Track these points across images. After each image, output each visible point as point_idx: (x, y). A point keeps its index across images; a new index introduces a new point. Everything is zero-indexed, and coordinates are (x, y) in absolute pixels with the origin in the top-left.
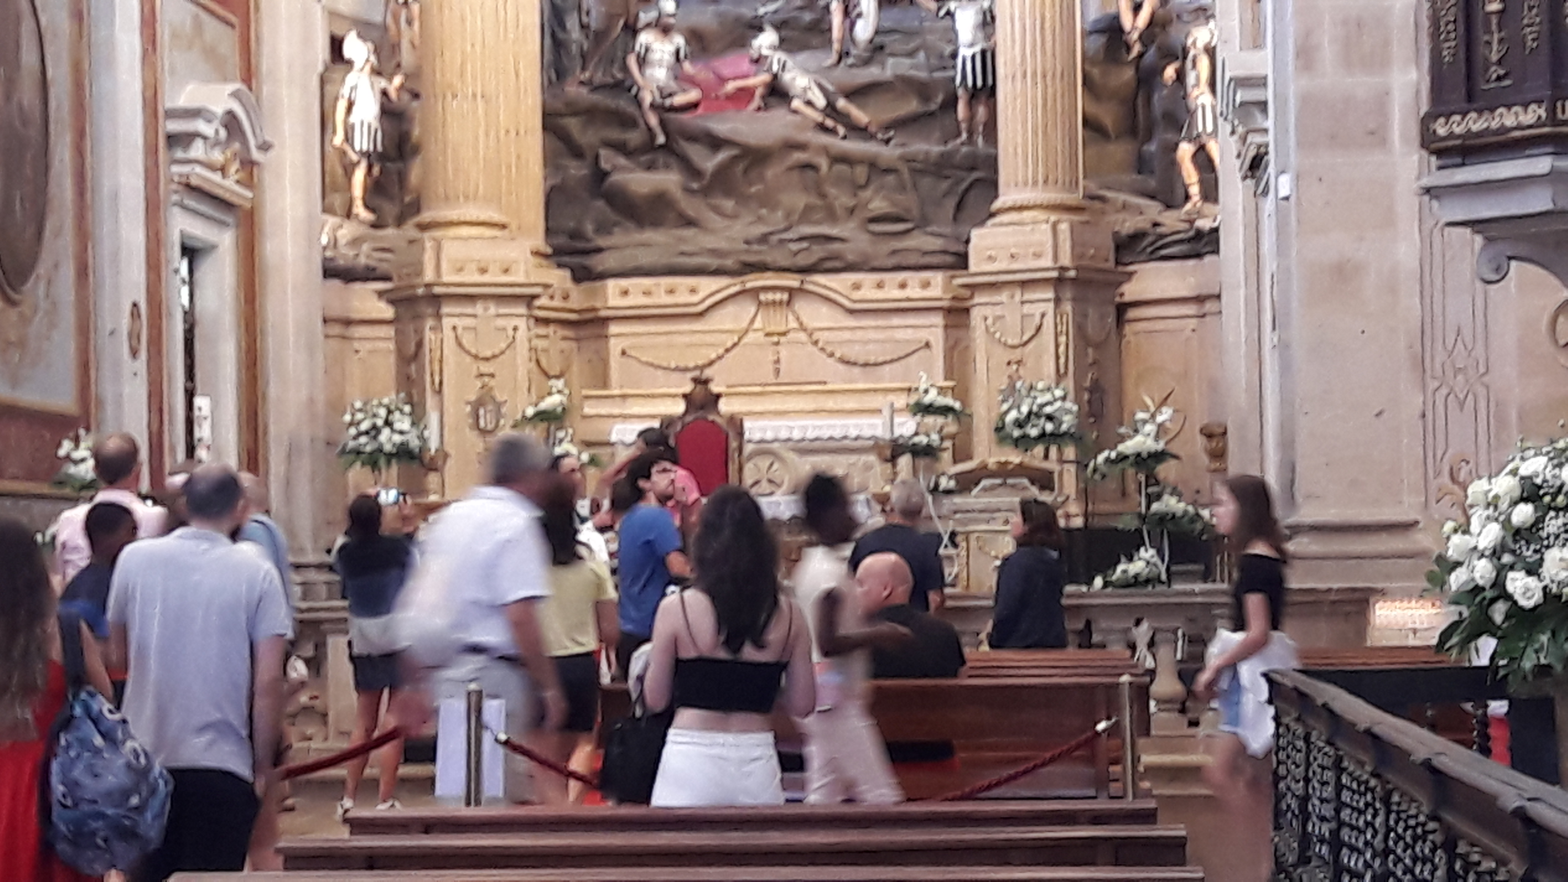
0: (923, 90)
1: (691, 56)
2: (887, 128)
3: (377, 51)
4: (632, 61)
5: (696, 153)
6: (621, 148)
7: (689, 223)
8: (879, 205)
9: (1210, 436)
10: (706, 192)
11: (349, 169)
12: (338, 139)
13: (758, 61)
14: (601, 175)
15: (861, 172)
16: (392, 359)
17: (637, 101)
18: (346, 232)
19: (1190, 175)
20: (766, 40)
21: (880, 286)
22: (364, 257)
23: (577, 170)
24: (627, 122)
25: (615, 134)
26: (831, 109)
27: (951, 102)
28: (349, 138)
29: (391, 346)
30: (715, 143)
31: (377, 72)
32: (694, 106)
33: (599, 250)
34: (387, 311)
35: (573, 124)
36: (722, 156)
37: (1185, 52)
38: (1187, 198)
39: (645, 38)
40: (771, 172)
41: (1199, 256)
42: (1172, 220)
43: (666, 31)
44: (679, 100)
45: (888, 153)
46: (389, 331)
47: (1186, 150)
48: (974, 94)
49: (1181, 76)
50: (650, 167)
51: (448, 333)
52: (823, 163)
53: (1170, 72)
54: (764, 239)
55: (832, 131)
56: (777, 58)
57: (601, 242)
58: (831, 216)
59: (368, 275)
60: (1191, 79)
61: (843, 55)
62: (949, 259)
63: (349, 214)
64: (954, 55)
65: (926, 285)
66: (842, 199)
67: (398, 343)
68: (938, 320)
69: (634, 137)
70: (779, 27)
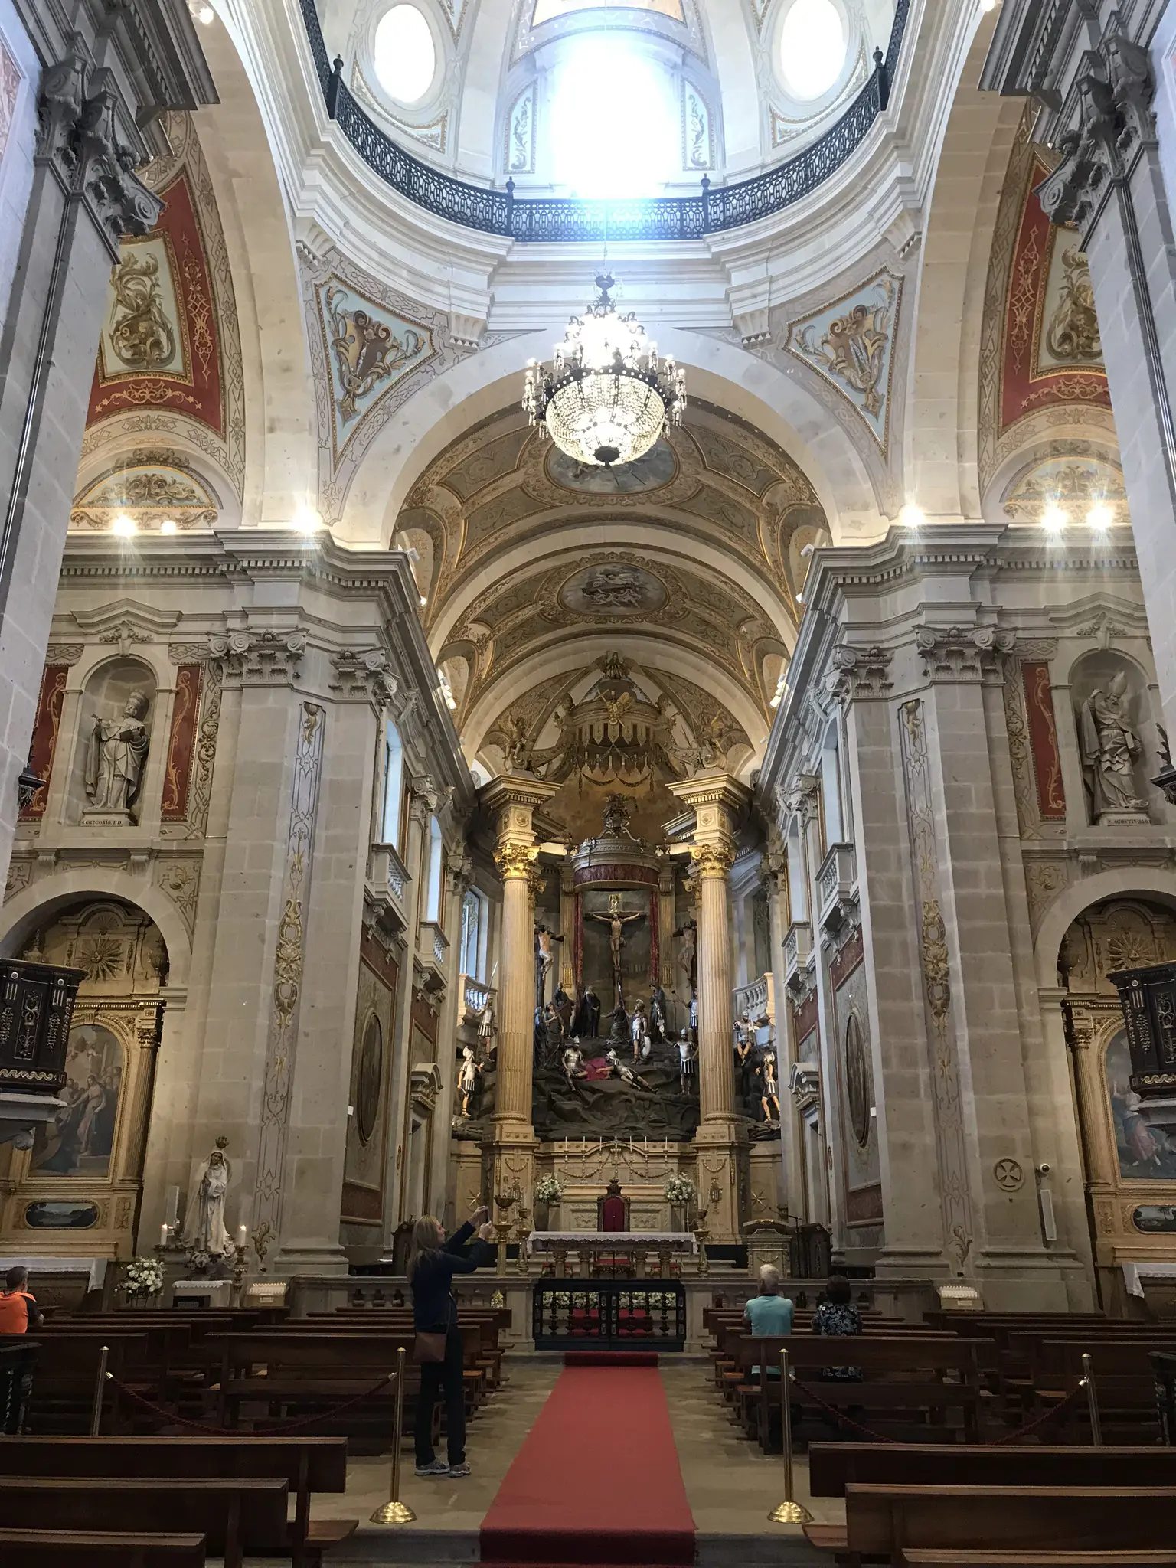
0: (667, 1074)
1: (585, 1059)
2: (655, 1087)
3: (475, 1054)
4: (563, 1060)
5: (587, 1095)
6: (559, 1092)
7: (585, 1121)
8: (653, 1116)
9: (781, 1210)
10: (590, 1109)
11: (462, 1098)
12: (459, 1086)
13: (609, 1062)
14: (551, 1102)
15: (647, 1104)
16: (480, 1170)
17: (565, 1075)
18: (460, 1121)
19: (767, 1109)
20: (611, 1054)
21: (655, 1147)
22: (467, 1131)
23: (543, 1100)
24: (563, 1083)
25: (557, 1087)
26: (635, 1080)
27: (678, 1078)
28: (463, 1086)
29: (479, 1165)
30: (594, 1091)
31: (473, 1062)
32: (585, 1077)
33: (551, 1130)
34: (479, 1152)
35: (542, 1083)
36: (596, 1096)
37: (763, 1064)
38: (766, 1117)
39: (568, 1052)
40: (615, 1102)
41: (772, 1139)
42: (761, 1126)
43: (575, 1050)
44: (580, 1074)
45: (657, 1097)
46: (479, 1160)
47: (765, 1099)
48: (687, 1076)
49: (762, 1073)
50: (570, 1100)
51: (504, 1161)
52: (633, 1099)
53: (757, 1070)
54: (612, 1128)
55: (636, 1088)
56: (616, 1061)
57: (553, 1127)
58: (637, 1121)
59: (468, 1138)
60: (766, 1073)
61: (638, 1060)
62: (679, 1138)
63: (460, 1114)
64: (679, 1061)
65: (671, 1147)
66: (639, 1113)
67: (482, 1164)
68: (676, 1161)
69: (564, 1088)
70: (615, 1049)
